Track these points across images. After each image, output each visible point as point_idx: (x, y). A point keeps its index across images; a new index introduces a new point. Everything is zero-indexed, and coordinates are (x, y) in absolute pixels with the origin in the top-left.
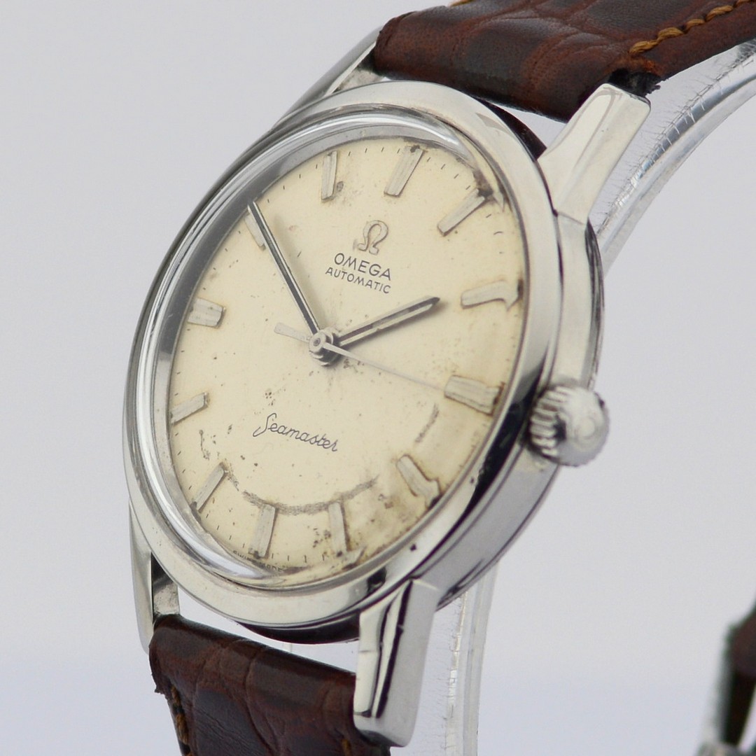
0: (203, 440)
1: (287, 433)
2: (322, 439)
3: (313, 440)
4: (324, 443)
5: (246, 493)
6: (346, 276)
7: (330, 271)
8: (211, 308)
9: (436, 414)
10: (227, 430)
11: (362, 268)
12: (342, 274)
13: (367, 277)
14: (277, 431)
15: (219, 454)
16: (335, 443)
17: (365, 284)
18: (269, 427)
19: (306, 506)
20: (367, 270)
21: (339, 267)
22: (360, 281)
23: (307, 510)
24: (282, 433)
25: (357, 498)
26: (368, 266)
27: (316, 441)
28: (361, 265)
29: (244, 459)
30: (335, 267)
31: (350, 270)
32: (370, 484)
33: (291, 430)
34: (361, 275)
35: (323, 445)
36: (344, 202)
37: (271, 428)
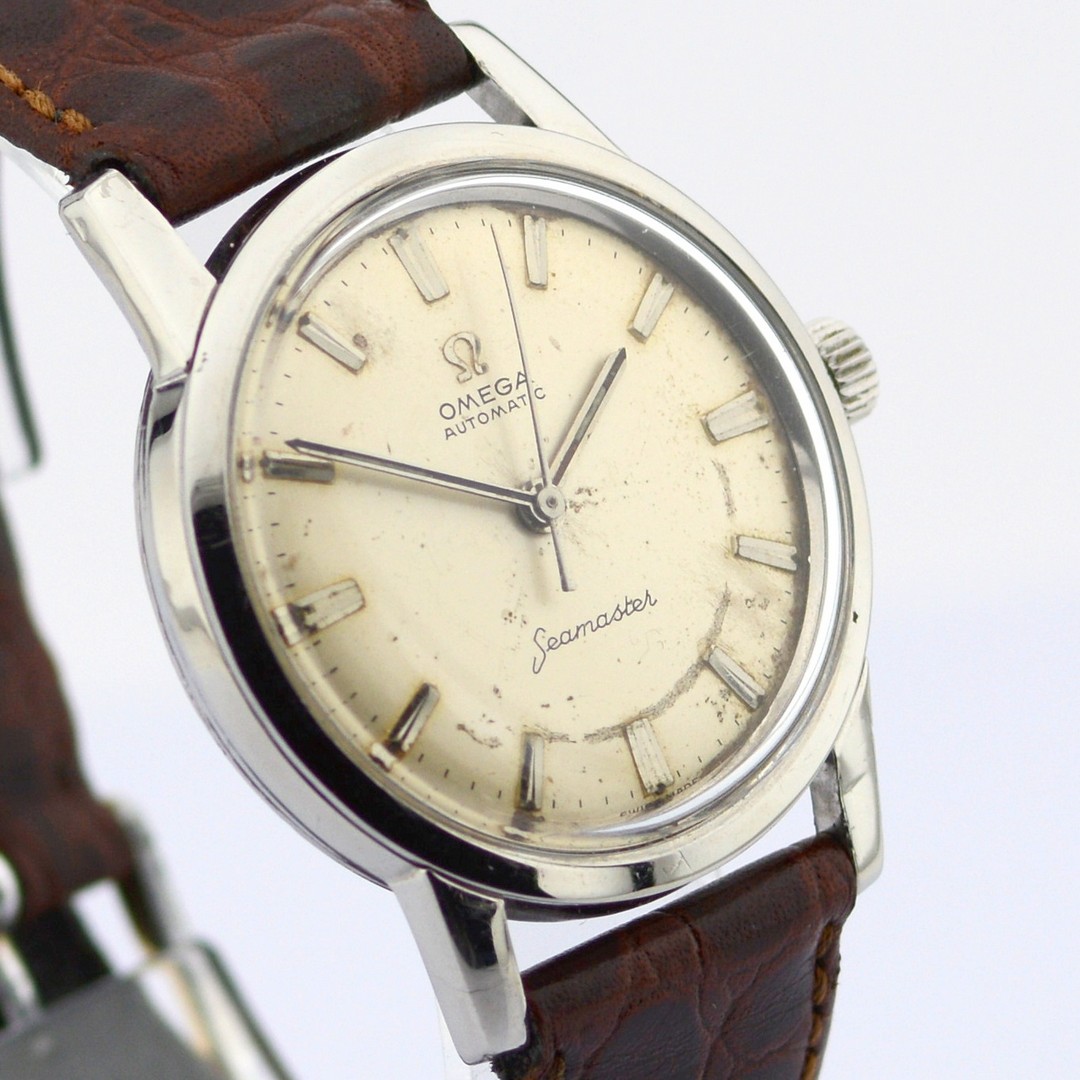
0: (471, 733)
1: (577, 635)
2: (627, 604)
3: (618, 615)
4: (634, 606)
5: (587, 737)
6: (475, 422)
7: (449, 432)
8: (335, 594)
9: (722, 471)
10: (494, 697)
11: (486, 398)
12: (468, 424)
13: (503, 401)
14: (562, 643)
15: (509, 728)
16: (647, 595)
17: (507, 410)
18: (546, 648)
19: (677, 686)
20: (494, 394)
21: (458, 419)
22: (498, 412)
23: (681, 688)
24: (570, 640)
25: (724, 627)
26: (492, 389)
27: (622, 614)
28: (482, 396)
29: (548, 706)
30: (450, 424)
31: (474, 411)
32: (726, 600)
33: (578, 629)
34: (493, 405)
35: (635, 609)
36: (385, 352)
37: (550, 648)
